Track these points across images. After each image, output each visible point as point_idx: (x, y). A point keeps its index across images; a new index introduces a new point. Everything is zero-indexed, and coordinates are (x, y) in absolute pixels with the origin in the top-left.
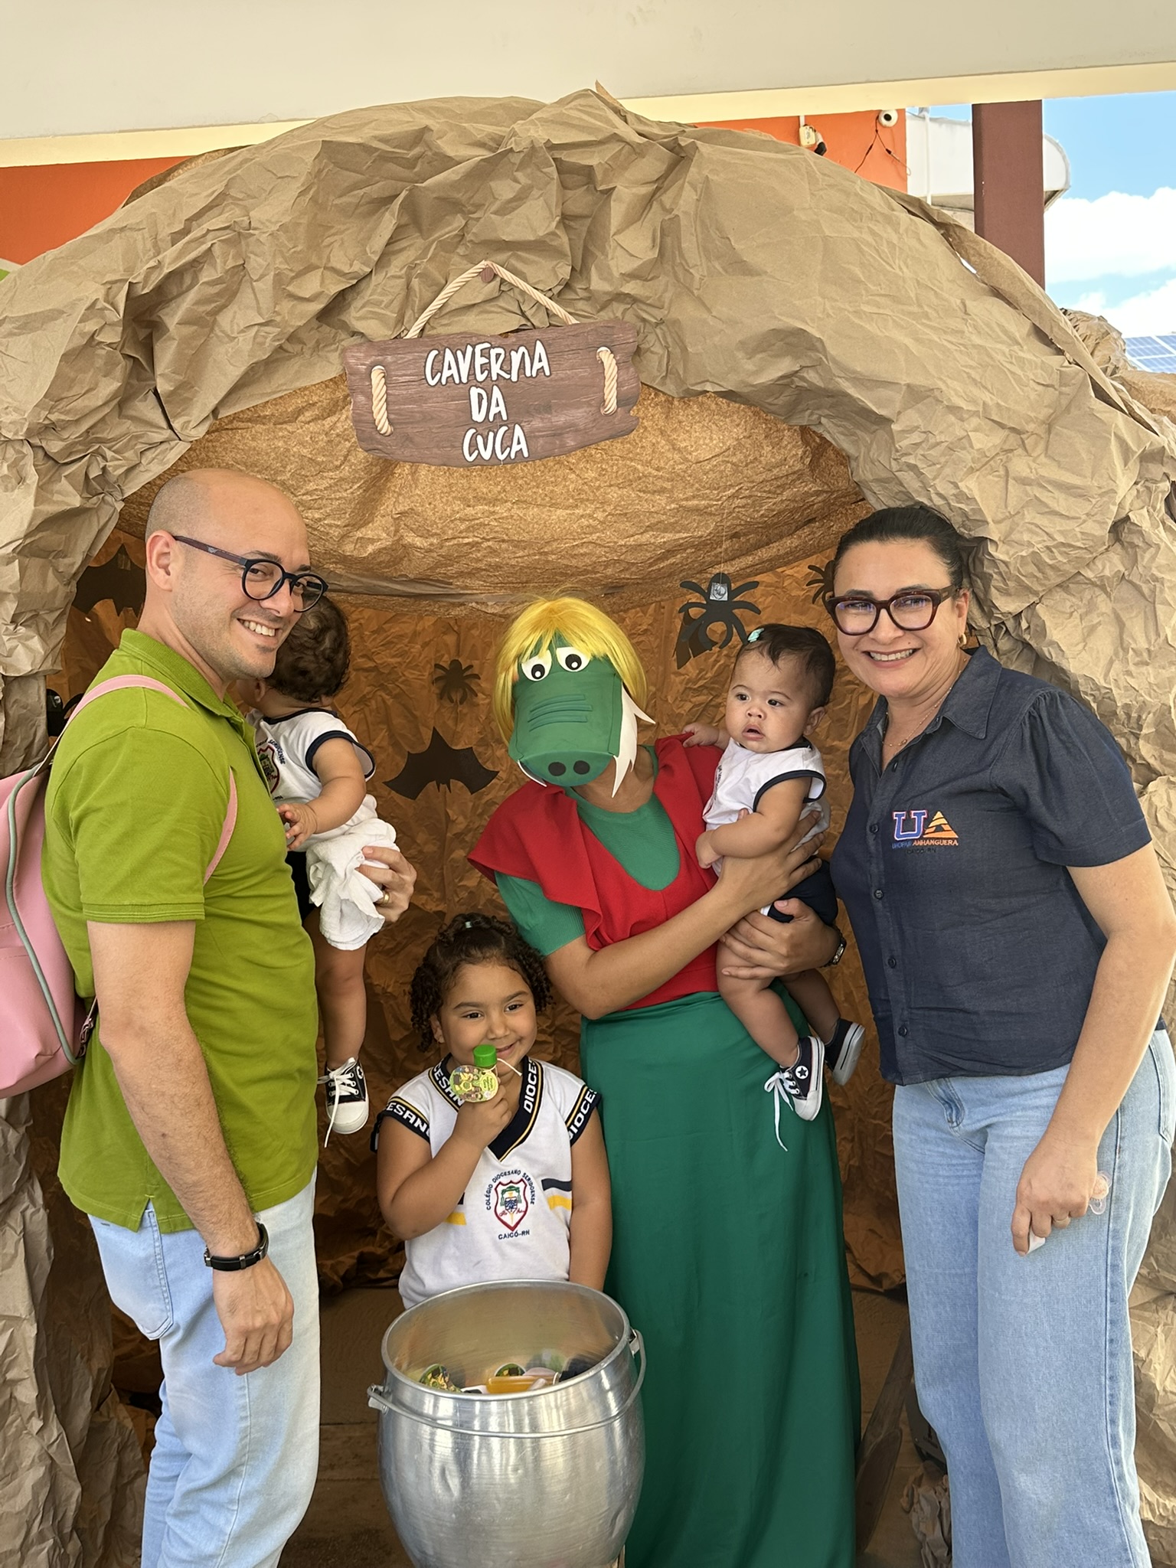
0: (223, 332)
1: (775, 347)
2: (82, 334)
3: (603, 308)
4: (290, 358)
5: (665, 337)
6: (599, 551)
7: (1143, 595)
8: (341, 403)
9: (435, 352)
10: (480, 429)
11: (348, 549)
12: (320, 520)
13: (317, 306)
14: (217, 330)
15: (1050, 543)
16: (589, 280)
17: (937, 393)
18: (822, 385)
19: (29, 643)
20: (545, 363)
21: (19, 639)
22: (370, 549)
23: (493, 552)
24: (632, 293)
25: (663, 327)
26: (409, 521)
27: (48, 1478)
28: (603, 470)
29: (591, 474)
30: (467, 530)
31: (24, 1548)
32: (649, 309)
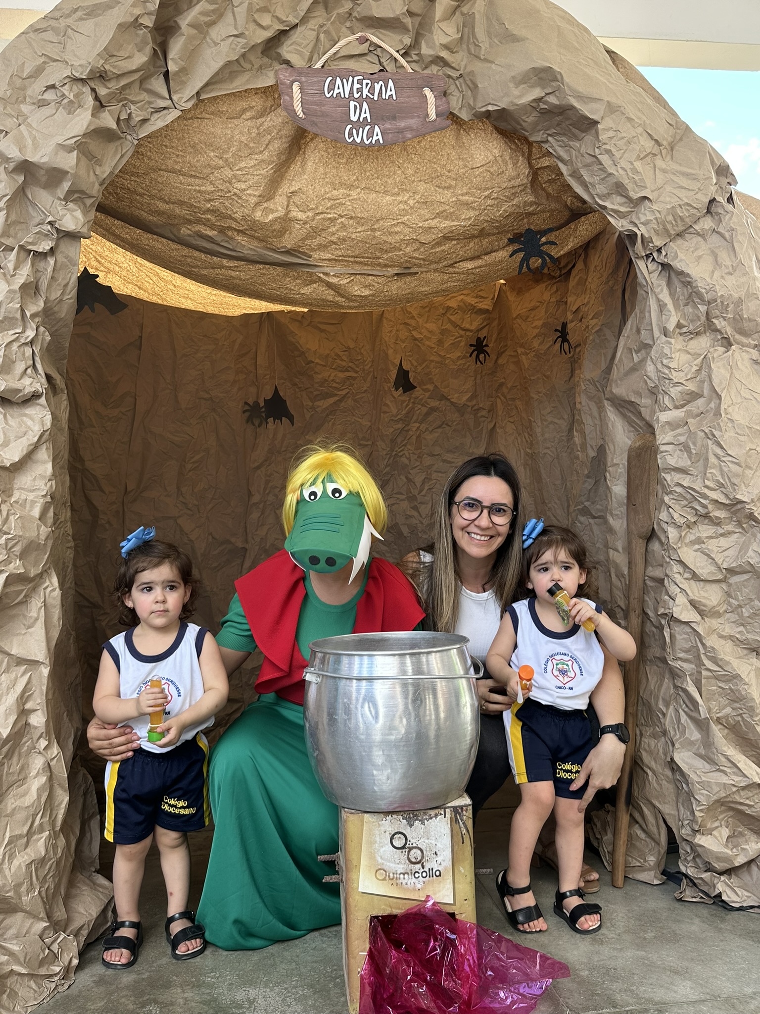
0: (211, 39)
1: (532, 81)
2: (132, 14)
3: (426, 68)
4: (244, 71)
5: (461, 86)
6: (407, 230)
7: (726, 239)
8: (268, 110)
9: (330, 78)
10: (355, 125)
11: (258, 215)
12: (244, 190)
13: (268, 34)
14: (208, 39)
15: (681, 203)
16: (420, 49)
17: (622, 109)
18: (557, 103)
19: (74, 213)
20: (393, 92)
21: (68, 210)
22: (271, 217)
23: (344, 227)
24: (445, 57)
25: (461, 80)
26: (296, 199)
27: (48, 786)
28: (418, 169)
29: (410, 172)
30: (331, 208)
31: (30, 834)
32: (452, 71)
